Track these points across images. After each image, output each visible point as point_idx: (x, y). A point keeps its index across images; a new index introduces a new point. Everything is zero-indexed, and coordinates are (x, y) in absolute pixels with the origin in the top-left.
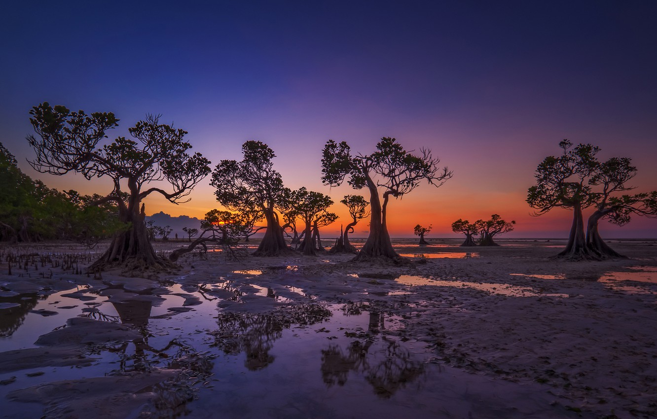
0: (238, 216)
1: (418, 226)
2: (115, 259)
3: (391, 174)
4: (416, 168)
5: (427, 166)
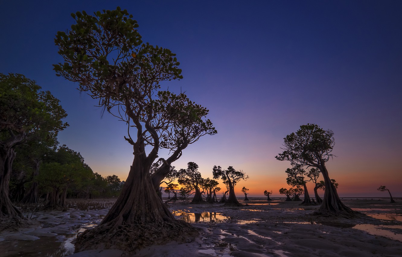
0: (185, 188)
1: (266, 191)
3: (233, 176)
4: (239, 175)
5: (242, 175)
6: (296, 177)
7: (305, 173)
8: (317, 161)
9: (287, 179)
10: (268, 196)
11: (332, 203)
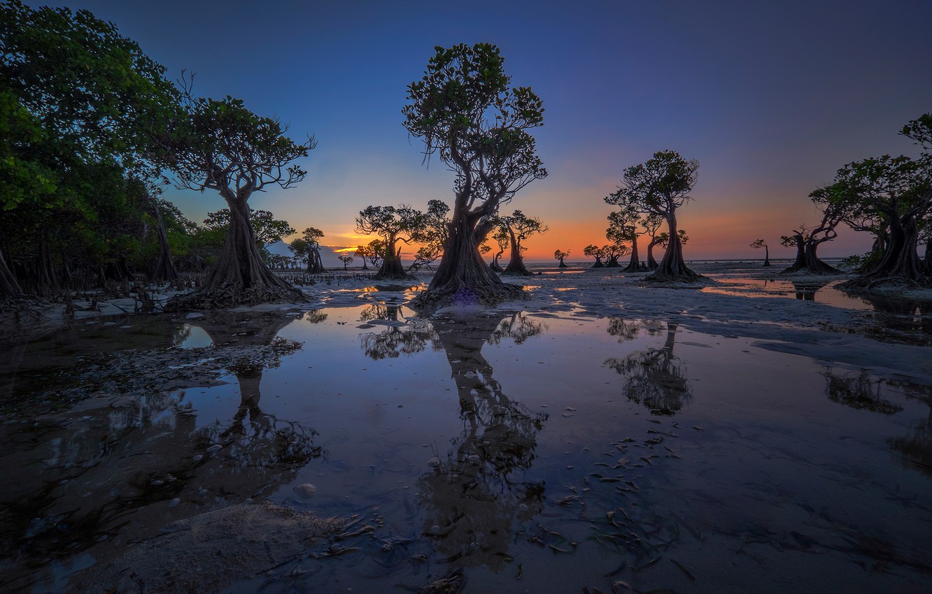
1: (558, 251)
2: (385, 274)
3: (520, 228)
4: (532, 226)
5: (537, 225)
6: (622, 227)
7: (640, 220)
8: (666, 206)
9: (607, 230)
10: (562, 259)
11: (672, 265)
